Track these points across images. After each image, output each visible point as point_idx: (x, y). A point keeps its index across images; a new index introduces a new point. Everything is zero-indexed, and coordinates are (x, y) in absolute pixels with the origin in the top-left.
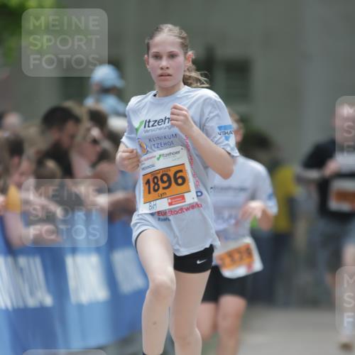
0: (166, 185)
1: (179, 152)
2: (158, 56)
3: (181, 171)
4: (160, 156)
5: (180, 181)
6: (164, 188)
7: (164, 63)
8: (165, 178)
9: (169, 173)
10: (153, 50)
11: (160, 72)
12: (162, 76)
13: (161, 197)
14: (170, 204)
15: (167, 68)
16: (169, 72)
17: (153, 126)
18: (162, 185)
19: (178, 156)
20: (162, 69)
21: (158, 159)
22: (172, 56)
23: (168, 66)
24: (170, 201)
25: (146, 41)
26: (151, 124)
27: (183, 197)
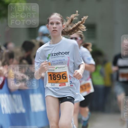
0: (59, 78)
1: (65, 67)
2: (52, 23)
3: (65, 74)
4: (57, 67)
5: (64, 78)
6: (58, 80)
7: (55, 26)
8: (59, 76)
9: (60, 74)
10: (50, 21)
11: (53, 29)
12: (54, 31)
13: (57, 82)
14: (60, 86)
15: (56, 28)
16: (57, 29)
17: (54, 56)
18: (57, 78)
19: (64, 68)
20: (54, 28)
21: (56, 69)
22: (58, 23)
23: (56, 27)
24: (60, 85)
26: (53, 55)
27: (65, 84)
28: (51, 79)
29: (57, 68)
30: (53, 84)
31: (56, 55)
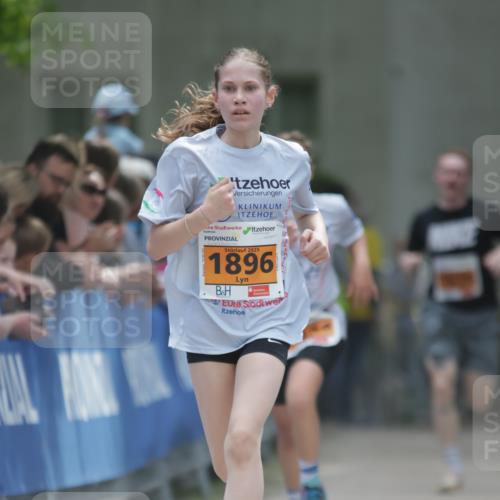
0: (250, 268)
2: (231, 88)
3: (270, 253)
4: (249, 229)
5: (267, 266)
6: (247, 272)
7: (239, 95)
8: (251, 260)
9: (256, 253)
10: (225, 79)
11: (234, 108)
12: (236, 113)
13: (241, 282)
14: (251, 294)
15: (244, 103)
16: (247, 107)
17: (245, 187)
18: (244, 267)
19: (271, 233)
20: (236, 103)
21: (245, 233)
22: (250, 88)
23: (245, 100)
24: (251, 290)
25: (215, 68)
26: (242, 184)
27: (267, 289)
28: (217, 271)
29: (250, 232)
30: (223, 287)
31: (249, 185)
